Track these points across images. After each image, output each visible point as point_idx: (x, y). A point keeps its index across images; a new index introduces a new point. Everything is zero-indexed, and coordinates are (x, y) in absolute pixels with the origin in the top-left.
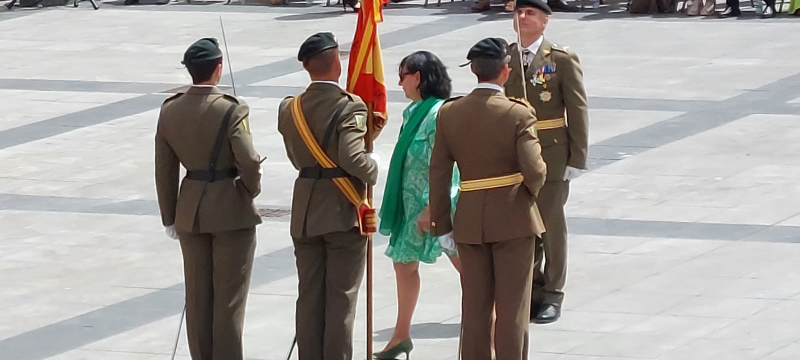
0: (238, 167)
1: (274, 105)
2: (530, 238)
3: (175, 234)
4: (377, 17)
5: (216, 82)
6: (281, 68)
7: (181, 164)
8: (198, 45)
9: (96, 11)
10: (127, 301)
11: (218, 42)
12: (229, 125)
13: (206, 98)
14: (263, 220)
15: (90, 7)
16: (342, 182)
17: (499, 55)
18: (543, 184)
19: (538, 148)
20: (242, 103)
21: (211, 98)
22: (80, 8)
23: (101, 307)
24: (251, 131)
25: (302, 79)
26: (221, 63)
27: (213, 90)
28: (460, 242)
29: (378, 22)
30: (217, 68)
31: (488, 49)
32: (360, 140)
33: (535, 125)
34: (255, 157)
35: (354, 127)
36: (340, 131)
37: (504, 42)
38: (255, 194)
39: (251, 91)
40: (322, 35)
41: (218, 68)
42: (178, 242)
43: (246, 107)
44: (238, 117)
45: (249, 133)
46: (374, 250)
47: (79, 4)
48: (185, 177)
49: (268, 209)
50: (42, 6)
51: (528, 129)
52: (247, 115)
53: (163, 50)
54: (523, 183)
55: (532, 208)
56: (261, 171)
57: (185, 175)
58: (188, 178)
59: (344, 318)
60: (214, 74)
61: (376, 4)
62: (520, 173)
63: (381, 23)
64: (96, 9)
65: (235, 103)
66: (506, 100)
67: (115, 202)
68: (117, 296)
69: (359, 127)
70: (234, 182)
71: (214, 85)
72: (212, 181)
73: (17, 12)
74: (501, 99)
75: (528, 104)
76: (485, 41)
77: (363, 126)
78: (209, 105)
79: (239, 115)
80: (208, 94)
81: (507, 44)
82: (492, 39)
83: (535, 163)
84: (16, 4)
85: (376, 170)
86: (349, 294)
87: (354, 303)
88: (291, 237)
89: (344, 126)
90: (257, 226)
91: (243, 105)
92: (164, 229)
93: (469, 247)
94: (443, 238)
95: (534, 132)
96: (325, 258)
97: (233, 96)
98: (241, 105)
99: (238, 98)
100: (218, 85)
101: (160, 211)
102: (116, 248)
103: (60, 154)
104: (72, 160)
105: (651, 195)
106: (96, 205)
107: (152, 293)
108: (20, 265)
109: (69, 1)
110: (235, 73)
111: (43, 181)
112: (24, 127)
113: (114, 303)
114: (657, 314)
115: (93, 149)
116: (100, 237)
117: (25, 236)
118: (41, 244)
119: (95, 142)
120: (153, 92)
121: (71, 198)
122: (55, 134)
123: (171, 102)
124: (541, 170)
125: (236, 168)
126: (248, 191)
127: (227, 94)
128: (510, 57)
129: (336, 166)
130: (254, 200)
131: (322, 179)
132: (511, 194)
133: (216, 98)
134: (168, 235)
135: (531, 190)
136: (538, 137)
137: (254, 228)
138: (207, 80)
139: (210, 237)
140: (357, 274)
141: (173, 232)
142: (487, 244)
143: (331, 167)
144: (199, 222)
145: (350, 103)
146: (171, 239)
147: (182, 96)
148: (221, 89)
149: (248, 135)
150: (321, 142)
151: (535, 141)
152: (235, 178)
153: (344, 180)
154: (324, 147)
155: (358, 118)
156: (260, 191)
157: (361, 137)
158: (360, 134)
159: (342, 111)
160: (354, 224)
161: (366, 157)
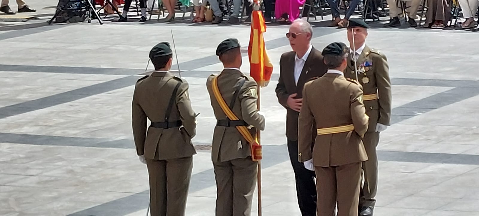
0: (182, 120)
1: (204, 81)
2: (358, 163)
3: (145, 161)
4: (263, 29)
5: (169, 69)
6: (206, 61)
7: (147, 118)
9: (101, 25)
10: (117, 200)
11: (170, 45)
12: (176, 95)
13: (163, 78)
14: (197, 152)
15: (97, 23)
16: (242, 129)
17: (340, 53)
18: (366, 131)
19: (364, 110)
21: (166, 79)
22: (92, 23)
23: (100, 204)
24: (190, 98)
25: (219, 67)
26: (172, 57)
27: (167, 73)
28: (317, 165)
29: (264, 32)
30: (169, 61)
31: (334, 49)
32: (254, 104)
33: (362, 96)
34: (192, 114)
35: (250, 96)
37: (345, 45)
38: (192, 136)
39: (188, 74)
40: (231, 40)
42: (146, 165)
43: (187, 84)
45: (189, 100)
46: (262, 171)
47: (91, 21)
48: (151, 126)
49: (202, 145)
50: (69, 22)
51: (358, 99)
52: (188, 89)
53: (140, 49)
54: (354, 131)
55: (360, 145)
56: (196, 122)
57: (150, 125)
59: (244, 211)
60: (168, 64)
62: (352, 125)
64: (101, 24)
65: (180, 82)
66: (345, 80)
67: (111, 140)
68: (110, 197)
69: (253, 96)
70: (179, 129)
71: (167, 71)
72: (167, 128)
73: (55, 25)
74: (342, 80)
75: (358, 83)
76: (333, 44)
77: (255, 95)
78: (165, 83)
79: (182, 88)
80: (164, 76)
81: (346, 46)
82: (337, 43)
83: (361, 119)
84: (53, 21)
86: (247, 196)
87: (250, 203)
88: (212, 162)
89: (244, 95)
90: (194, 156)
91: (185, 82)
92: (138, 157)
93: (321, 168)
94: (306, 163)
95: (362, 100)
96: (233, 174)
97: (179, 77)
99: (182, 78)
100: (170, 70)
101: (135, 147)
102: (111, 168)
103: (78, 112)
104: (85, 115)
105: (434, 137)
106: (98, 143)
107: (132, 196)
108: (52, 179)
109: (86, 20)
110: (180, 64)
111: (67, 128)
112: (57, 95)
113: (108, 201)
114: (435, 210)
115: (98, 108)
116: (101, 162)
117: (56, 161)
118: (65, 166)
119: (100, 104)
120: (134, 74)
121: (84, 138)
122: (75, 100)
123: (141, 81)
124: (365, 123)
125: (181, 120)
126: (189, 135)
127: (175, 76)
128: (348, 54)
129: (238, 119)
130: (192, 139)
131: (231, 127)
132: (347, 136)
133: (169, 77)
134: (141, 161)
135: (359, 134)
136: (364, 103)
137: (191, 157)
138: (163, 68)
139: (165, 162)
140: (252, 184)
141: (144, 159)
142: (333, 167)
143: (235, 120)
144: (158, 153)
145: (247, 81)
146: (142, 164)
147: (148, 77)
148: (172, 73)
149: (188, 101)
150: (229, 105)
151: (362, 106)
152: (180, 127)
153: (243, 127)
154: (231, 108)
155: (252, 90)
156: (195, 134)
157: (254, 102)
158: (254, 100)
159: (242, 86)
160: (249, 154)
161: (258, 114)
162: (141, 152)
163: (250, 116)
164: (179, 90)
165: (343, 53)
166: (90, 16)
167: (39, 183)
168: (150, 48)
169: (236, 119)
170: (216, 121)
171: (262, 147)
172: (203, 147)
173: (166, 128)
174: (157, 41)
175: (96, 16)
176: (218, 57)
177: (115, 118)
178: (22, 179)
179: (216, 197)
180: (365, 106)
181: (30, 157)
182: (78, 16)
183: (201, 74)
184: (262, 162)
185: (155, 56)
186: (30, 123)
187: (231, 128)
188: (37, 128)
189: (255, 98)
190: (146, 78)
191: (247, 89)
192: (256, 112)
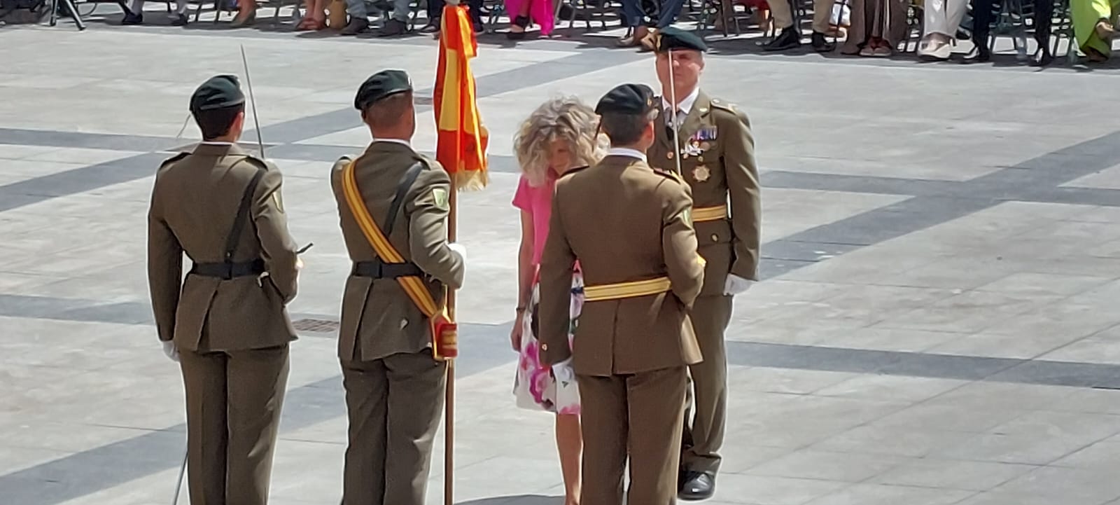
0: (265, 258)
1: (325, 169)
2: (680, 369)
3: (177, 355)
4: (468, 50)
5: (236, 138)
6: (330, 122)
7: (184, 252)
8: (211, 85)
9: (81, 32)
10: (110, 445)
11: (239, 80)
12: (253, 202)
13: (221, 160)
15: (72, 26)
16: (411, 284)
17: (640, 108)
18: (700, 291)
19: (694, 242)
20: (273, 169)
21: (228, 161)
22: (59, 27)
23: (70, 454)
24: (285, 208)
25: (361, 137)
26: (243, 111)
27: (231, 148)
28: (582, 373)
29: (470, 56)
30: (237, 118)
31: (624, 99)
32: (440, 224)
33: (689, 210)
34: (289, 246)
35: (432, 205)
36: (411, 213)
37: (649, 90)
38: (289, 298)
39: (283, 153)
40: (389, 73)
41: (240, 117)
42: (179, 364)
43: (278, 175)
44: (266, 189)
45: (282, 212)
46: (456, 383)
47: (58, 21)
48: (191, 271)
49: (315, 321)
50: (3, 23)
51: (679, 216)
52: (280, 185)
53: (174, 91)
54: (668, 292)
55: (684, 325)
56: (299, 264)
57: (190, 269)
58: (195, 273)
59: (413, 477)
60: (233, 126)
61: (466, 31)
62: (665, 278)
63: (475, 58)
64: (81, 29)
65: (262, 169)
66: (649, 172)
67: (98, 304)
68: (95, 439)
69: (439, 205)
70: (259, 279)
71: (232, 142)
72: (230, 278)
74: (642, 171)
75: (680, 178)
76: (621, 88)
77: (444, 203)
78: (227, 168)
79: (268, 184)
80: (225, 156)
82: (632, 86)
83: (688, 264)
85: (461, 267)
86: (419, 443)
87: (427, 457)
88: (338, 361)
89: (417, 203)
90: (291, 344)
91: (275, 171)
92: (161, 344)
93: (593, 380)
94: (557, 368)
95: (689, 220)
96: (387, 389)
97: (259, 158)
98: (271, 172)
99: (267, 161)
100: (240, 142)
101: (155, 321)
102: (96, 370)
104: (38, 243)
105: (860, 312)
106: (68, 308)
107: (145, 436)
109: (45, 17)
110: (264, 128)
113: (88, 449)
114: (861, 482)
115: (69, 228)
116: (74, 354)
119: (74, 219)
120: (157, 149)
121: (35, 299)
122: (16, 207)
123: (171, 165)
124: (696, 274)
125: (262, 262)
126: (279, 293)
127: (252, 156)
128: (658, 111)
129: (402, 261)
130: (287, 305)
131: (383, 279)
132: (654, 306)
133: (236, 159)
134: (168, 355)
135: (682, 300)
136: (694, 227)
137: (286, 346)
138: (224, 135)
139: (224, 357)
140: (432, 415)
141: (174, 349)
142: (619, 376)
143: (396, 261)
144: (207, 335)
145: (424, 171)
146: (171, 360)
147: (188, 157)
148: (243, 148)
149: (279, 214)
150: (382, 227)
151: (689, 232)
152: (260, 274)
153: (415, 280)
154: (386, 232)
155: (437, 192)
156: (295, 294)
157: (442, 220)
158: (440, 216)
159: (413, 182)
160: (427, 343)
161: (448, 248)
162: (166, 332)
163: (429, 252)
164: (258, 188)
165: (645, 109)
166: (55, 12)
168: (193, 89)
170: (349, 264)
171: (458, 327)
172: (316, 325)
173: (227, 275)
175: (68, 12)
176: (360, 112)
177: (111, 252)
179: (344, 444)
180: (696, 234)
182: (28, 10)
183: (318, 153)
184: (457, 363)
185: (204, 108)
187: (385, 282)
189: (443, 212)
190: (182, 158)
191: (424, 190)
192: (444, 244)
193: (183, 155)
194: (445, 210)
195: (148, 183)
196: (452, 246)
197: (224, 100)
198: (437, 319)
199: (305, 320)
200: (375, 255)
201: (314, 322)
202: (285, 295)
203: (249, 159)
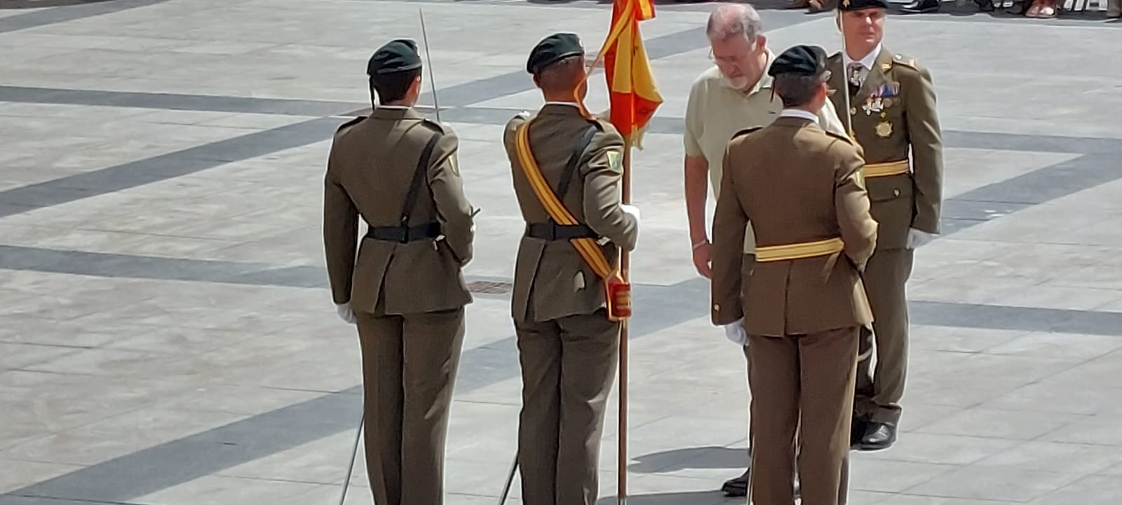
0: (441, 222)
1: (497, 132)
2: (852, 329)
3: (352, 316)
4: (647, 11)
5: (412, 103)
6: (502, 85)
7: (360, 216)
8: (388, 49)
10: (287, 408)
11: (417, 45)
12: (429, 164)
13: (399, 124)
14: (474, 298)
16: (585, 245)
17: (813, 69)
18: (872, 252)
19: (866, 203)
20: (449, 133)
21: (405, 124)
23: (246, 417)
24: (460, 172)
25: (532, 101)
26: (421, 75)
27: (408, 113)
28: (754, 333)
30: (413, 83)
31: (799, 61)
32: (612, 187)
33: (861, 170)
34: (466, 209)
35: (605, 168)
36: (585, 175)
37: (821, 51)
38: (465, 260)
39: (458, 116)
40: (562, 37)
41: (416, 81)
42: (355, 326)
43: (454, 139)
44: (442, 152)
45: (458, 175)
46: (630, 343)
48: (368, 235)
49: (487, 282)
51: (851, 176)
52: (456, 149)
53: (345, 55)
54: (842, 252)
55: (856, 288)
56: (474, 228)
57: (365, 232)
58: (371, 237)
59: (586, 438)
60: (409, 91)
62: (838, 239)
65: (440, 134)
66: (822, 133)
67: (272, 268)
68: (271, 402)
69: (611, 168)
71: (409, 106)
72: (406, 242)
74: (815, 133)
75: (852, 140)
76: (795, 50)
77: (618, 166)
78: (402, 134)
79: (444, 149)
80: (401, 120)
81: (825, 56)
82: (805, 48)
83: (861, 224)
85: (635, 229)
86: (594, 404)
87: (600, 417)
88: (513, 322)
89: (593, 165)
90: (467, 307)
91: (451, 135)
92: (336, 307)
93: (765, 340)
94: (729, 328)
95: (861, 181)
96: (561, 351)
97: (435, 121)
98: (447, 135)
99: (443, 125)
100: (416, 106)
101: (329, 284)
102: (273, 333)
103: (197, 200)
104: (214, 208)
105: (1029, 270)
106: (244, 272)
108: (136, 356)
110: (440, 91)
111: (173, 237)
112: (149, 159)
113: (266, 411)
114: (1032, 440)
115: (243, 193)
116: (250, 318)
117: (144, 315)
118: (165, 326)
119: (248, 183)
120: (331, 113)
121: (210, 262)
122: (190, 172)
123: (348, 129)
124: (870, 234)
125: (438, 224)
126: (455, 257)
127: (427, 120)
128: (830, 73)
129: (576, 223)
130: (463, 269)
131: (557, 240)
132: (826, 266)
133: (412, 125)
134: (341, 316)
135: (855, 262)
137: (462, 308)
138: (400, 99)
139: (400, 320)
140: (606, 375)
141: (349, 313)
142: (791, 337)
143: (570, 223)
144: (384, 298)
145: (598, 134)
146: (345, 323)
147: (364, 121)
148: (420, 112)
149: (455, 177)
150: (556, 189)
151: (862, 193)
152: (437, 237)
153: (588, 242)
154: (560, 195)
155: (612, 155)
156: (470, 257)
157: (615, 183)
158: (613, 178)
159: (587, 145)
160: (600, 304)
161: (622, 212)
162: (342, 293)
163: (603, 215)
164: (434, 152)
165: (818, 70)
167: (102, 365)
169: (570, 220)
171: (632, 288)
172: (489, 288)
173: (404, 239)
174: (384, 37)
176: (532, 76)
177: (285, 216)
178: (65, 355)
179: (519, 405)
180: (869, 195)
181: (83, 305)
183: (490, 116)
184: (630, 323)
185: (380, 72)
186: (83, 225)
187: (561, 244)
188: (102, 237)
189: (617, 174)
190: (359, 122)
191: (598, 152)
192: (618, 206)
193: (360, 119)
194: (620, 172)
195: (325, 146)
196: (625, 208)
197: (400, 64)
198: (611, 280)
199: (479, 282)
200: (549, 217)
201: (487, 284)
202: (459, 257)
203: (426, 123)
